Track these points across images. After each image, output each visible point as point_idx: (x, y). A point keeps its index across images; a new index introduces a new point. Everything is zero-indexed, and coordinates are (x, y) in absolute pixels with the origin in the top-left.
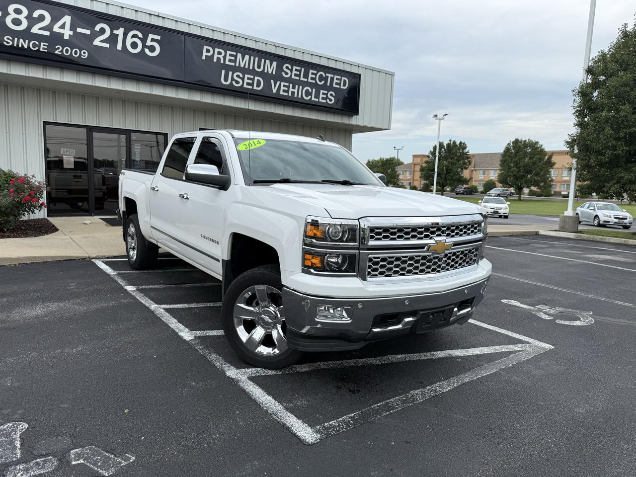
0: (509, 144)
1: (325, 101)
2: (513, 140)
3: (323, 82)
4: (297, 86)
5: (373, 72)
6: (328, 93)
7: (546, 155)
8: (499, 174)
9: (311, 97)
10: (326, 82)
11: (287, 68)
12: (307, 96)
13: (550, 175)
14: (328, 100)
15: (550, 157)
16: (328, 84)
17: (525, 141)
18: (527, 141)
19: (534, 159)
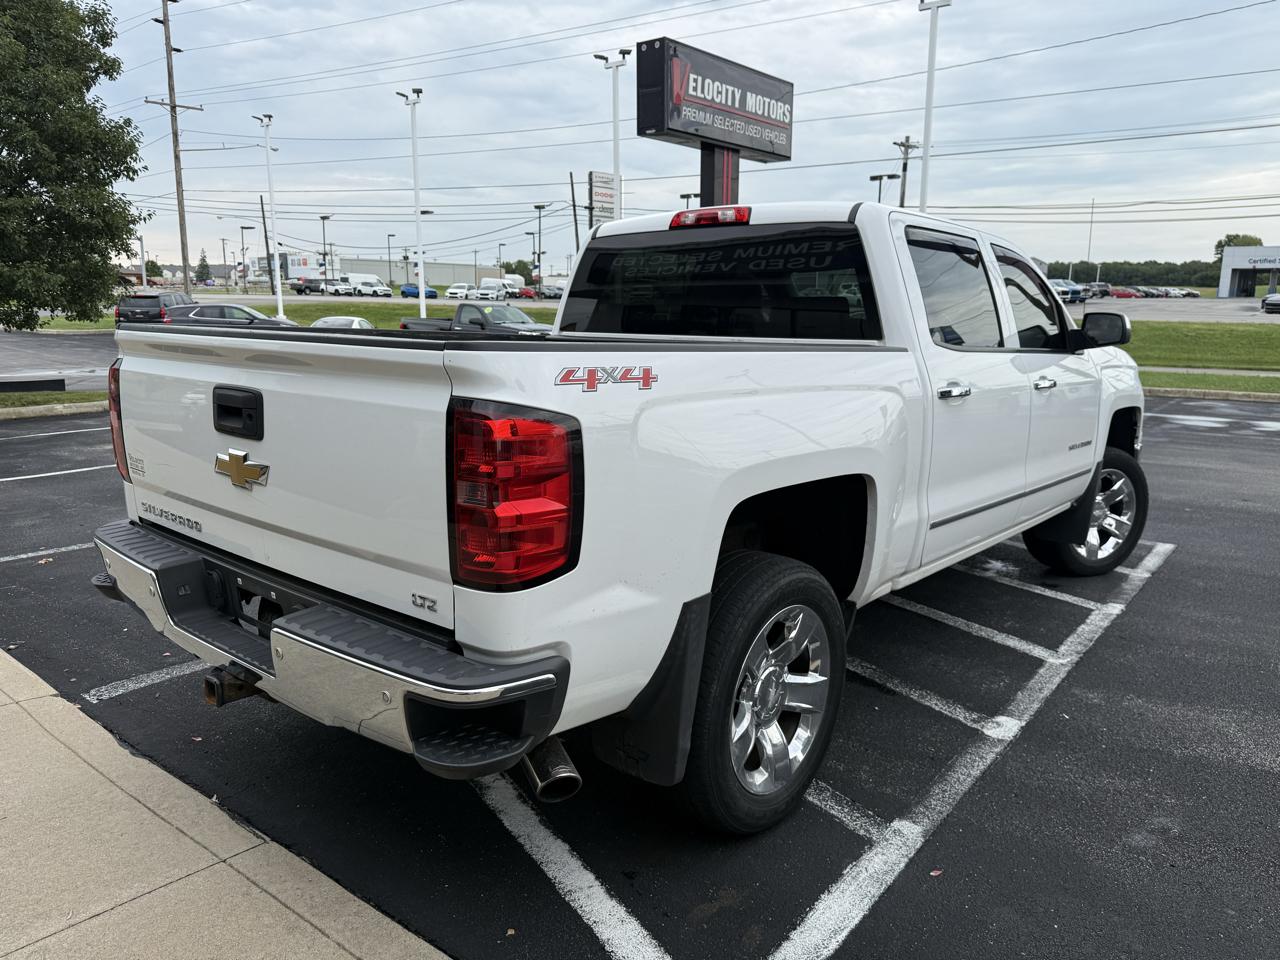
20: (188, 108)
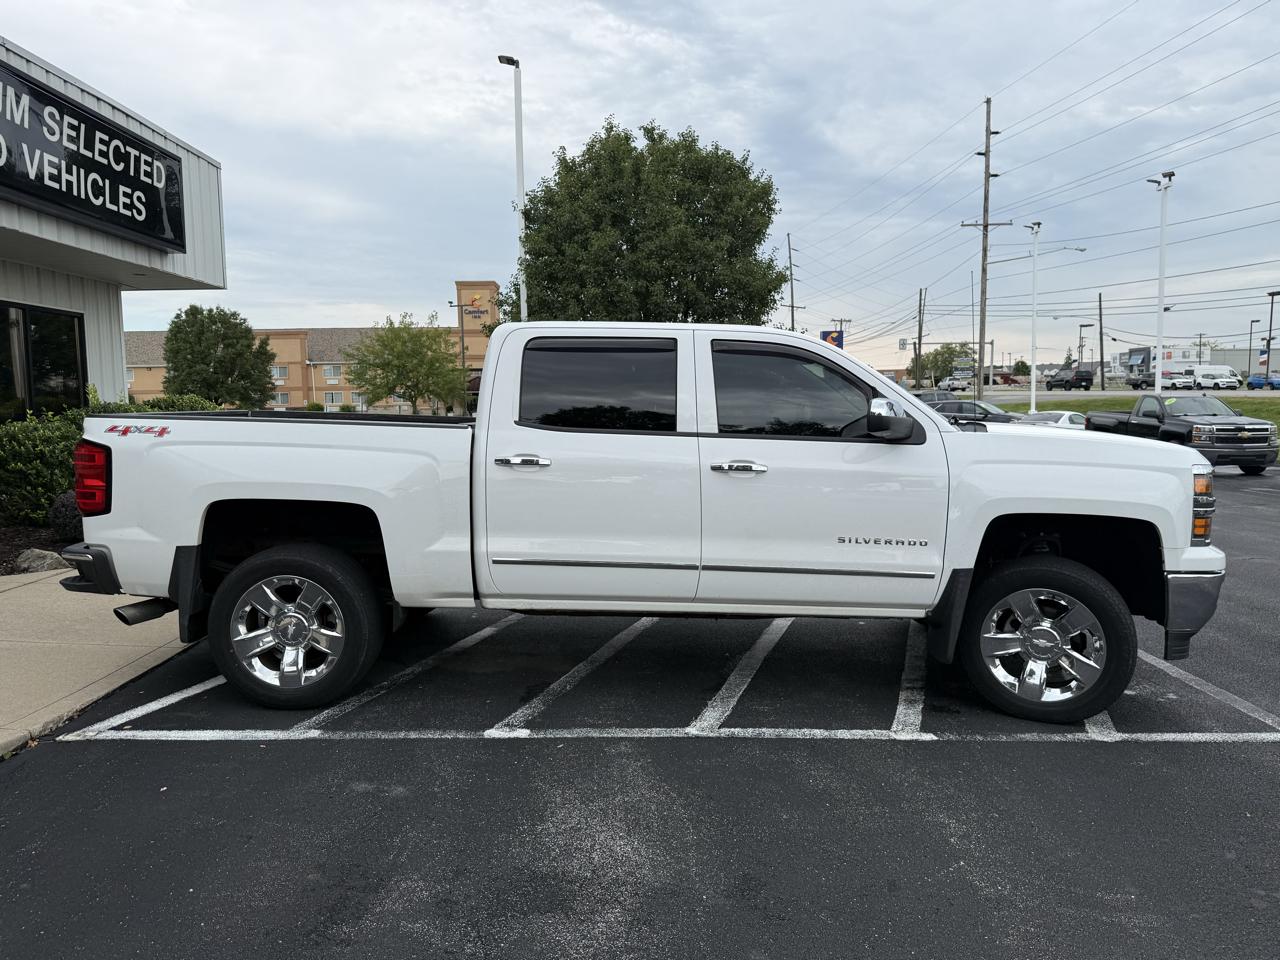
0: (178, 316)
1: (129, 213)
2: (186, 307)
3: (122, 165)
4: (74, 168)
5: (199, 162)
6: (133, 192)
7: (254, 339)
8: (166, 378)
9: (104, 200)
10: (127, 167)
11: (51, 115)
12: (97, 198)
13: (270, 377)
14: (134, 211)
15: (264, 343)
16: (132, 174)
17: (211, 311)
18: (215, 311)
19: (239, 347)
20: (999, 224)
